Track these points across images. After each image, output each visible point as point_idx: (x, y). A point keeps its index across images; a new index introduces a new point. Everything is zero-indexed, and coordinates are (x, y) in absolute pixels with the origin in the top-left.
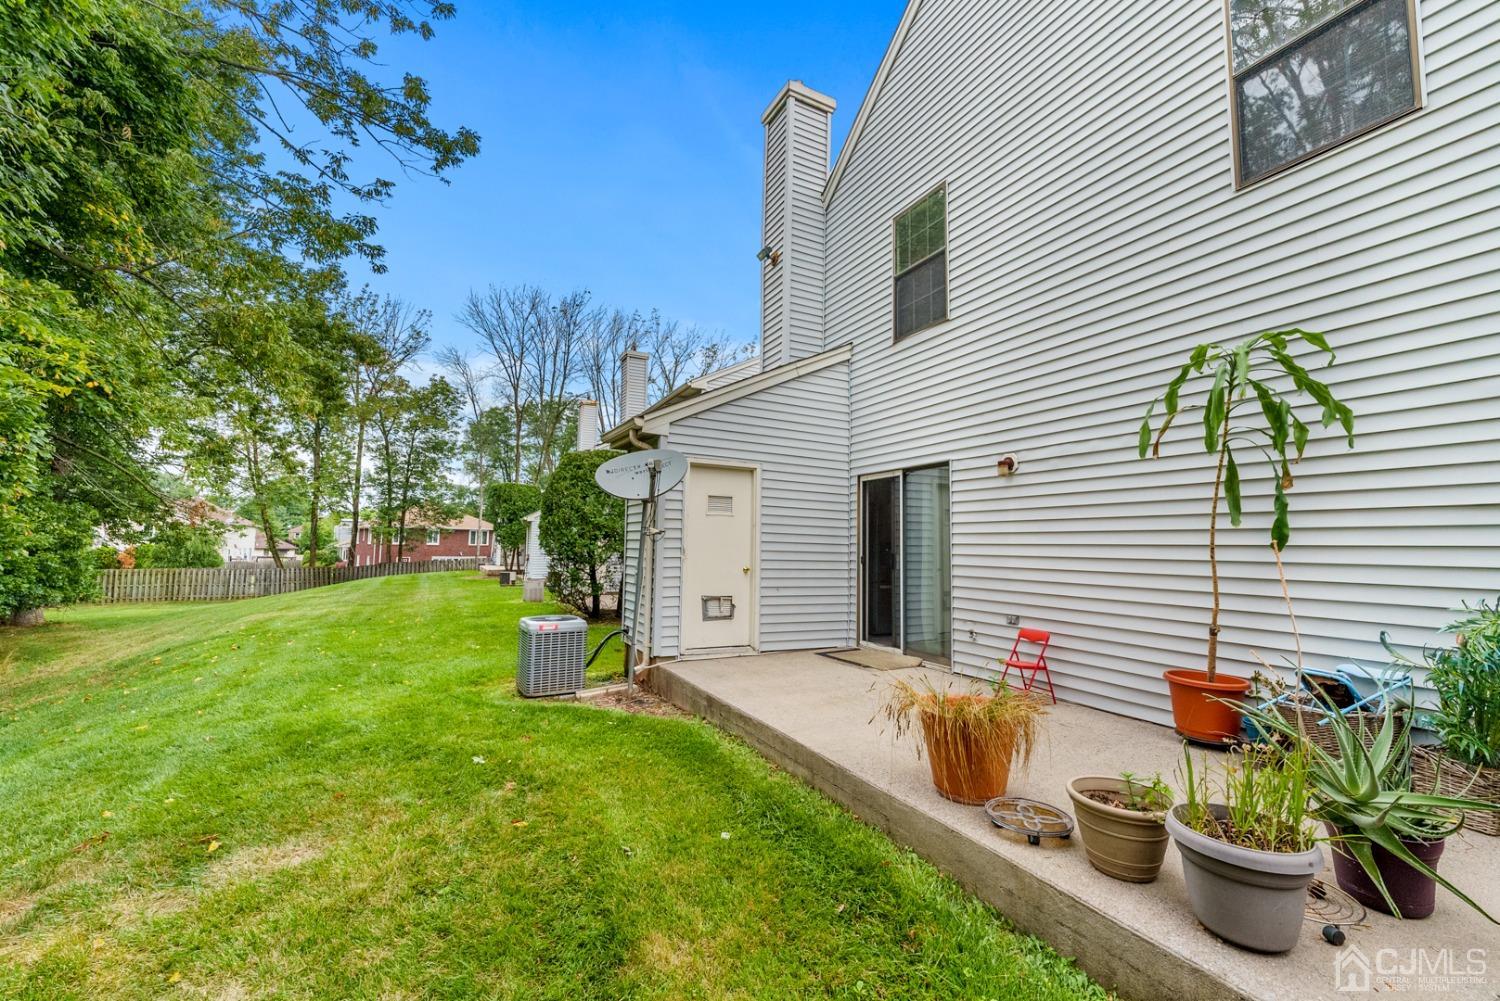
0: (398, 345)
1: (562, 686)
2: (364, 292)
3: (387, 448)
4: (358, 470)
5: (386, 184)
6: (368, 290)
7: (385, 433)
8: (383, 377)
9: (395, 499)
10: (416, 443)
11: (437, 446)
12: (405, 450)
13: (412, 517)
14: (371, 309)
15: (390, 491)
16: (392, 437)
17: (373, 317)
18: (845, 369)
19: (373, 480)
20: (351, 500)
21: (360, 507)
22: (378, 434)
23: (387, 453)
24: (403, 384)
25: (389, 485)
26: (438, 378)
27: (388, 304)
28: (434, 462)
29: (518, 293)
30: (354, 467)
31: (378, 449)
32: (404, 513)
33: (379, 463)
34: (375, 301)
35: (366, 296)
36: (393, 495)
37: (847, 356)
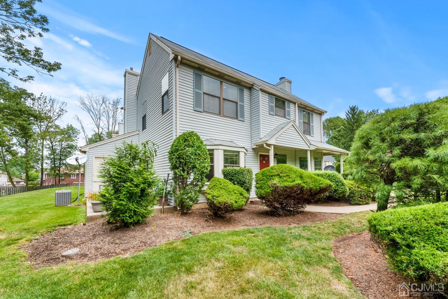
0: (55, 114)
1: (64, 204)
2: (41, 95)
3: (52, 147)
4: (43, 154)
5: (32, 77)
6: (42, 95)
7: (52, 143)
8: (50, 124)
9: (57, 164)
10: (63, 146)
11: (71, 147)
12: (59, 148)
13: (63, 169)
14: (44, 101)
15: (54, 161)
16: (54, 144)
17: (45, 104)
18: (138, 136)
19: (48, 158)
20: (40, 164)
21: (44, 166)
22: (49, 142)
23: (53, 149)
24: (57, 127)
25: (54, 159)
26: (69, 125)
27: (51, 99)
28: (70, 152)
29: (97, 98)
30: (41, 154)
31: (49, 148)
32: (60, 168)
33: (50, 152)
34: (45, 99)
35: (42, 97)
36: (56, 163)
37: (138, 133)
